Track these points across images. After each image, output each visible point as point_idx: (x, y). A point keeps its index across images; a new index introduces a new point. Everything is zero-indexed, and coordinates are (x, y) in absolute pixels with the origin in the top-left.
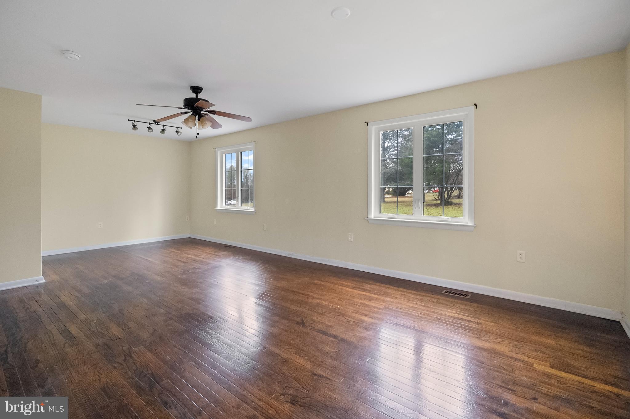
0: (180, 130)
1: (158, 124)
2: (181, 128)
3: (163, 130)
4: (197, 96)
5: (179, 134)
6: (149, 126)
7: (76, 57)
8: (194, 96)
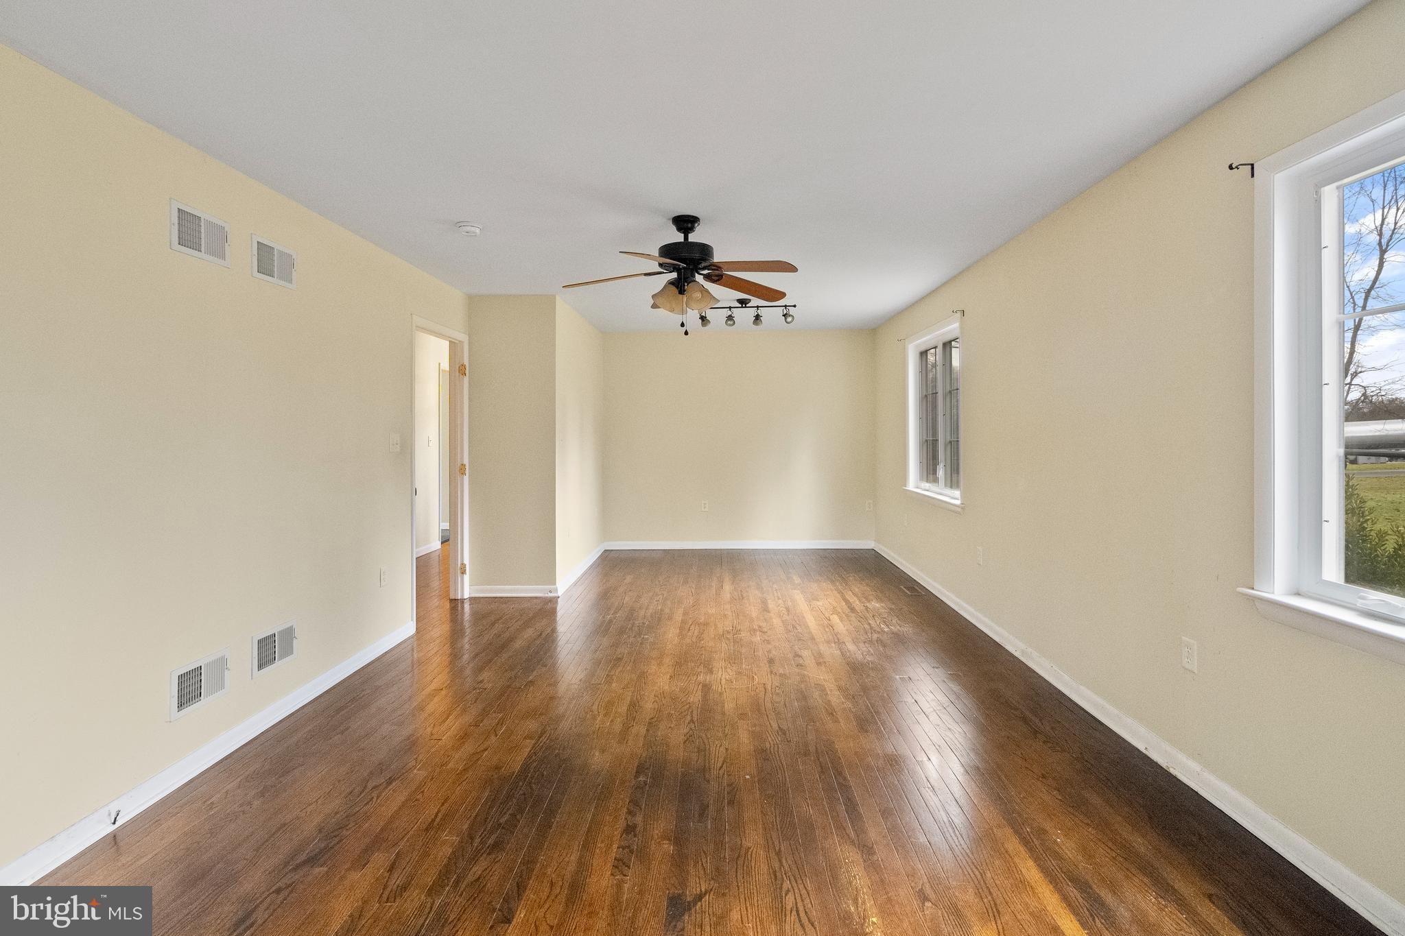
0: (792, 311)
1: (746, 307)
2: (795, 306)
3: (757, 317)
4: (686, 238)
5: (789, 319)
6: (730, 313)
7: (473, 229)
8: (679, 237)
